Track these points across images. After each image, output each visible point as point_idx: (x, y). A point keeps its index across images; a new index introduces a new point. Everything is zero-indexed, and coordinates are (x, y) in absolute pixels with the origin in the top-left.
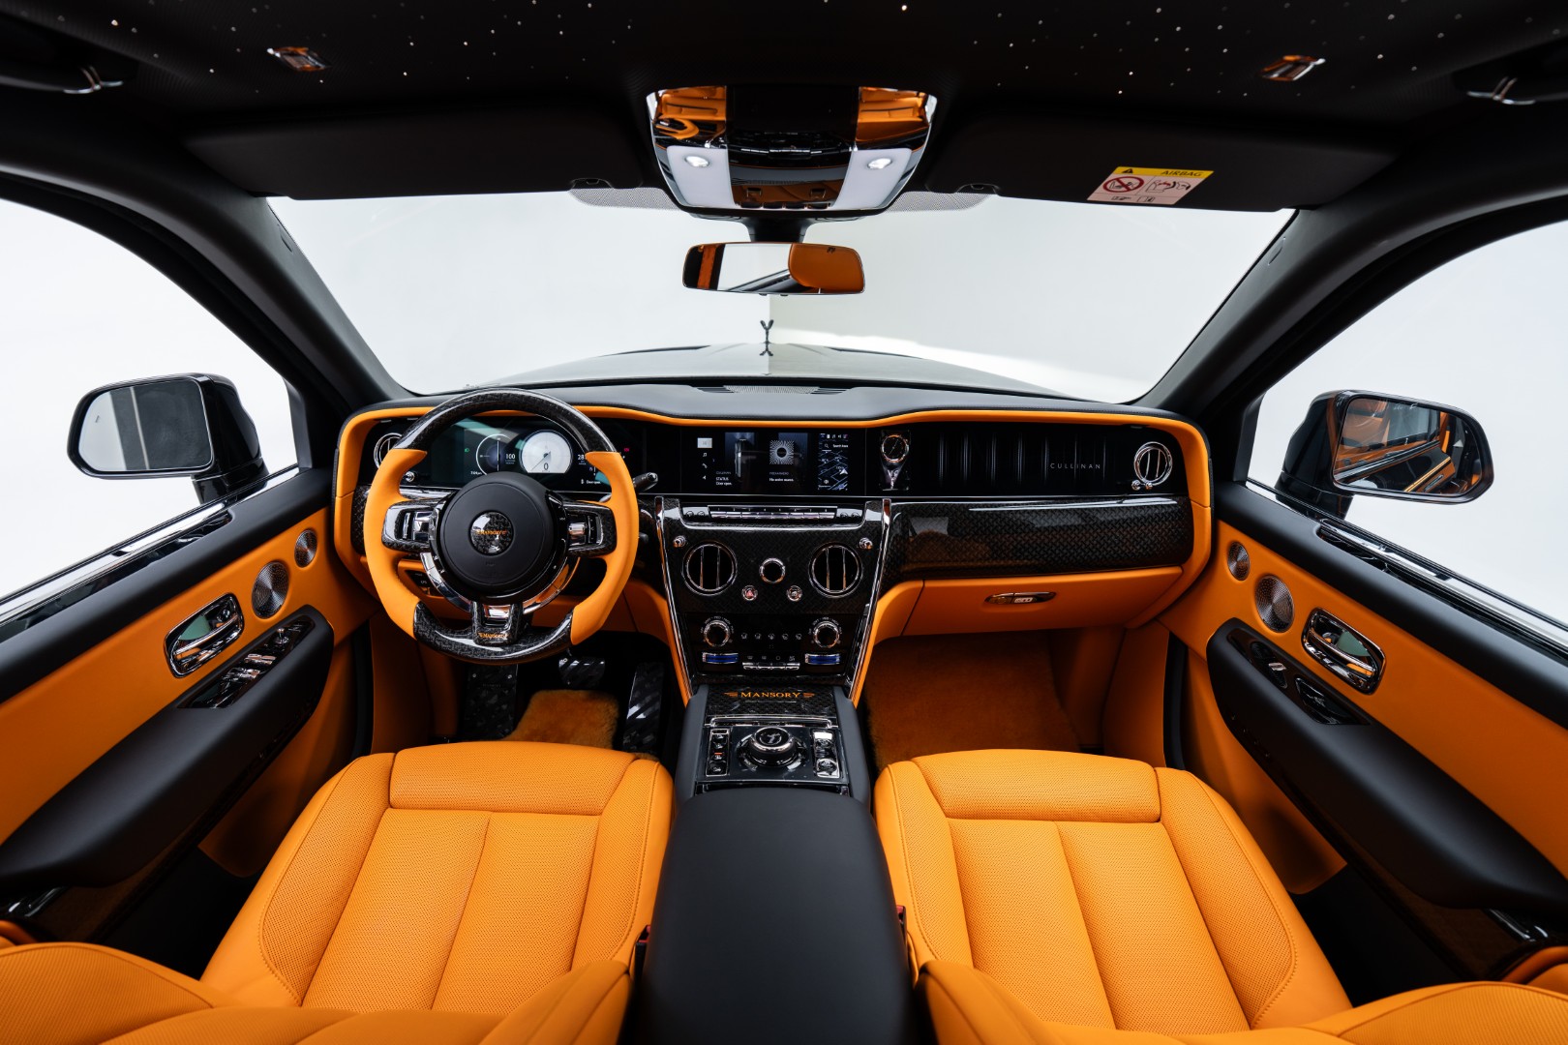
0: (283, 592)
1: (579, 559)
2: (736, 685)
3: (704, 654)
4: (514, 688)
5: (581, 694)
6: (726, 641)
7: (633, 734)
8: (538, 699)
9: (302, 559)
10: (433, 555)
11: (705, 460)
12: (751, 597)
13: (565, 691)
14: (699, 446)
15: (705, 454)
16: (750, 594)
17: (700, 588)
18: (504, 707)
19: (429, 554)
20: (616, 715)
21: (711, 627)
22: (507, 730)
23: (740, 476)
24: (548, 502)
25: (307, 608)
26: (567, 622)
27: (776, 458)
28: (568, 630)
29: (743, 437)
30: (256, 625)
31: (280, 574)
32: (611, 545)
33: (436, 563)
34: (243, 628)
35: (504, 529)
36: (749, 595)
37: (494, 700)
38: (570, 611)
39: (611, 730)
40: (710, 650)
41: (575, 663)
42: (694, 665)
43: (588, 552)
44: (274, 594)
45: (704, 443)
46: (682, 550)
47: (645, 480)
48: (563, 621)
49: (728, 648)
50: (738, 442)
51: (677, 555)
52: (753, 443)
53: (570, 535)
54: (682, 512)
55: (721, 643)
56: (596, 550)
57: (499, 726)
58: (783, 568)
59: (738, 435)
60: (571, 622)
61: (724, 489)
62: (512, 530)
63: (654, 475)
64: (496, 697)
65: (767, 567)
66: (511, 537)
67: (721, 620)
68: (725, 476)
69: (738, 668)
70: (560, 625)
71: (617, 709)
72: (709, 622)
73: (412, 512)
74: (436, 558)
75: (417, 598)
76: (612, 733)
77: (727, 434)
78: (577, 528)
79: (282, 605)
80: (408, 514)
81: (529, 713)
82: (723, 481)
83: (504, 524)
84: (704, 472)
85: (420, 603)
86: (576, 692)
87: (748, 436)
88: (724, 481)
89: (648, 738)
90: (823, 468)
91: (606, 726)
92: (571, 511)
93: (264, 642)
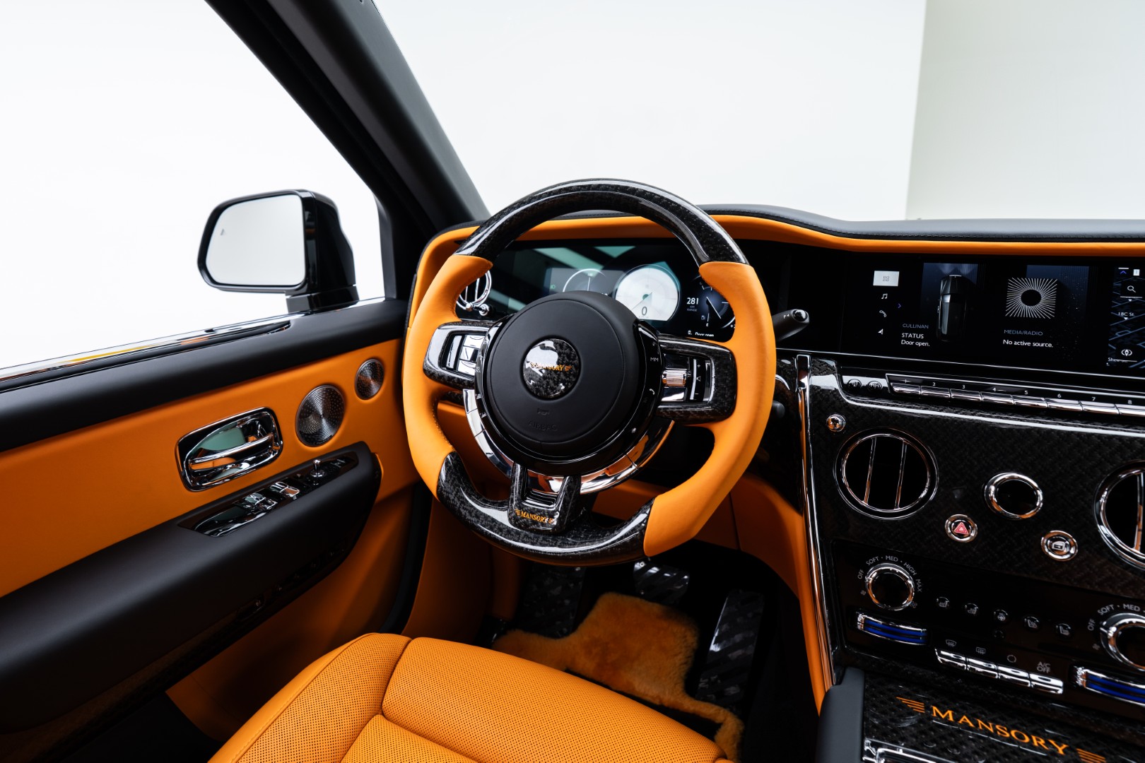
0: (335, 422)
1: (673, 422)
2: (917, 686)
3: (861, 617)
4: (580, 583)
5: (656, 608)
6: (907, 603)
7: (713, 678)
8: (607, 601)
9: (363, 391)
10: (477, 392)
11: (884, 304)
12: (961, 536)
13: (638, 600)
14: (875, 283)
15: (885, 296)
16: (961, 528)
17: (864, 503)
18: (567, 602)
19: (473, 391)
20: (695, 645)
21: (880, 573)
22: (565, 630)
23: (945, 332)
24: (637, 333)
25: (361, 445)
26: (642, 517)
27: (1017, 305)
28: (642, 529)
29: (956, 271)
30: (294, 451)
31: (335, 400)
32: (725, 408)
33: (479, 402)
34: (280, 452)
35: (567, 364)
36: (962, 530)
37: (557, 591)
38: (649, 502)
39: (686, 663)
40: (871, 610)
41: (654, 570)
42: (840, 629)
43: (687, 413)
44: (324, 421)
45: (886, 279)
46: (837, 437)
47: (789, 319)
48: (636, 515)
49: (908, 617)
50: (946, 278)
51: (827, 444)
52: (974, 280)
53: (664, 385)
54: (840, 380)
55: (900, 605)
56: (701, 413)
57: (558, 623)
58: (1040, 493)
59: (947, 268)
60: (647, 519)
61: (913, 351)
62: (578, 367)
63: (803, 313)
64: (560, 588)
65: (1002, 487)
66: (577, 376)
67: (901, 565)
68: (918, 331)
69: (924, 656)
70: (630, 520)
71: (696, 638)
72: (874, 565)
73: (463, 334)
74: (479, 397)
75: (450, 448)
76: (686, 668)
77: (927, 266)
78: (675, 375)
79: (332, 437)
80: (459, 338)
81: (593, 615)
82: (912, 338)
83: (569, 356)
84: (881, 322)
85: (452, 454)
86: (651, 604)
87: (966, 269)
88: (915, 340)
89: (732, 690)
90: (1119, 328)
91: (680, 656)
92: (670, 350)
93: (299, 472)
